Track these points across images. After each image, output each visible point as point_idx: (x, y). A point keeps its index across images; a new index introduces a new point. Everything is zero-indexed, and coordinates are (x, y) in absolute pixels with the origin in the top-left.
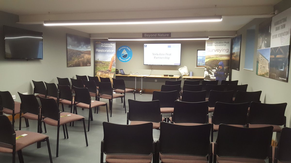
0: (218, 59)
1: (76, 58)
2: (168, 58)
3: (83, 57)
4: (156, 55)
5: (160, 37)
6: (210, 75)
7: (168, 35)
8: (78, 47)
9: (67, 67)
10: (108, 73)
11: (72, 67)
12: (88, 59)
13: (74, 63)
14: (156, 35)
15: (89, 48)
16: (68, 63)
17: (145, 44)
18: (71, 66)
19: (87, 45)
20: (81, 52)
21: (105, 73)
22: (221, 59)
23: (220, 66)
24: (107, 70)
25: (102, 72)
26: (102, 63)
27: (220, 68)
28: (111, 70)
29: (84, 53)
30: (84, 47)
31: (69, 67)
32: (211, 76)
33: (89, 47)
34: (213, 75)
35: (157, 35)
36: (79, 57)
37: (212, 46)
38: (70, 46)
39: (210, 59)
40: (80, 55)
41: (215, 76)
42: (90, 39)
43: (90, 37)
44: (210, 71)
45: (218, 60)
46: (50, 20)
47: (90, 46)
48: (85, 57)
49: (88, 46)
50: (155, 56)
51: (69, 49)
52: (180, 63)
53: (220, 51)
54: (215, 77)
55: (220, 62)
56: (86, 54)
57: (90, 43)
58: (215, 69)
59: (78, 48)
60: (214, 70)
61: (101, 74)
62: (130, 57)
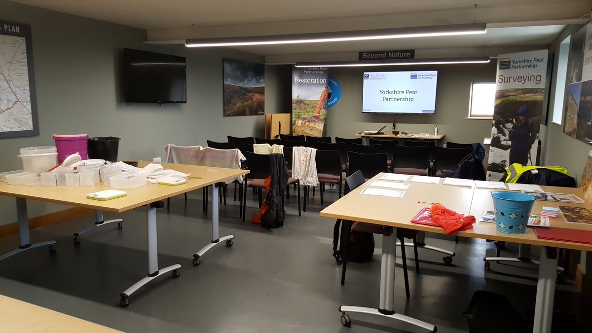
0: (518, 99)
1: (238, 101)
2: (411, 100)
3: (251, 99)
4: (387, 93)
5: (393, 58)
6: (500, 135)
7: (408, 54)
8: (242, 81)
9: (224, 116)
10: (314, 121)
11: (231, 116)
12: (259, 102)
13: (235, 109)
14: (384, 56)
15: (261, 83)
16: (225, 109)
17: (365, 73)
18: (229, 115)
19: (258, 78)
20: (248, 90)
21: (309, 122)
22: (524, 100)
23: (522, 114)
24: (313, 117)
25: (304, 119)
26: (304, 104)
27: (521, 121)
28: (319, 116)
29: (253, 92)
30: (254, 80)
31: (226, 116)
32: (502, 138)
33: (262, 80)
34: (507, 137)
35: (387, 54)
36: (244, 98)
37: (509, 68)
38: (229, 79)
39: (504, 99)
40: (246, 95)
41: (509, 140)
42: (264, 65)
43: (265, 62)
44: (501, 126)
45: (518, 102)
46: (195, 38)
47: (264, 78)
48: (255, 99)
49: (260, 79)
50: (385, 95)
51: (226, 85)
52: (434, 110)
53: (525, 81)
54: (511, 142)
55: (522, 107)
56: (256, 94)
57: (264, 74)
58: (512, 122)
59: (241, 83)
60: (510, 126)
61: (302, 124)
62: (336, 99)
